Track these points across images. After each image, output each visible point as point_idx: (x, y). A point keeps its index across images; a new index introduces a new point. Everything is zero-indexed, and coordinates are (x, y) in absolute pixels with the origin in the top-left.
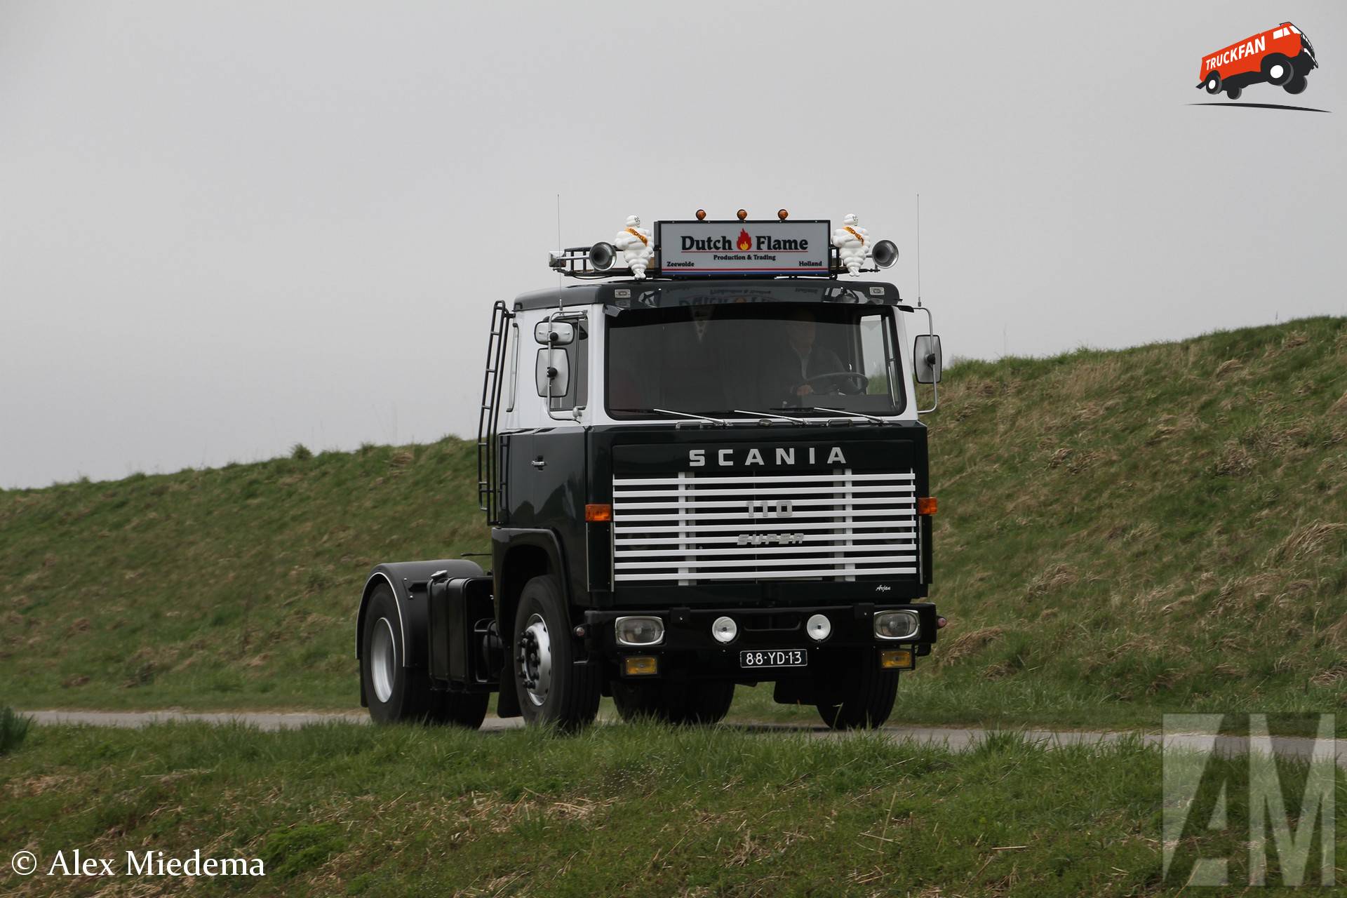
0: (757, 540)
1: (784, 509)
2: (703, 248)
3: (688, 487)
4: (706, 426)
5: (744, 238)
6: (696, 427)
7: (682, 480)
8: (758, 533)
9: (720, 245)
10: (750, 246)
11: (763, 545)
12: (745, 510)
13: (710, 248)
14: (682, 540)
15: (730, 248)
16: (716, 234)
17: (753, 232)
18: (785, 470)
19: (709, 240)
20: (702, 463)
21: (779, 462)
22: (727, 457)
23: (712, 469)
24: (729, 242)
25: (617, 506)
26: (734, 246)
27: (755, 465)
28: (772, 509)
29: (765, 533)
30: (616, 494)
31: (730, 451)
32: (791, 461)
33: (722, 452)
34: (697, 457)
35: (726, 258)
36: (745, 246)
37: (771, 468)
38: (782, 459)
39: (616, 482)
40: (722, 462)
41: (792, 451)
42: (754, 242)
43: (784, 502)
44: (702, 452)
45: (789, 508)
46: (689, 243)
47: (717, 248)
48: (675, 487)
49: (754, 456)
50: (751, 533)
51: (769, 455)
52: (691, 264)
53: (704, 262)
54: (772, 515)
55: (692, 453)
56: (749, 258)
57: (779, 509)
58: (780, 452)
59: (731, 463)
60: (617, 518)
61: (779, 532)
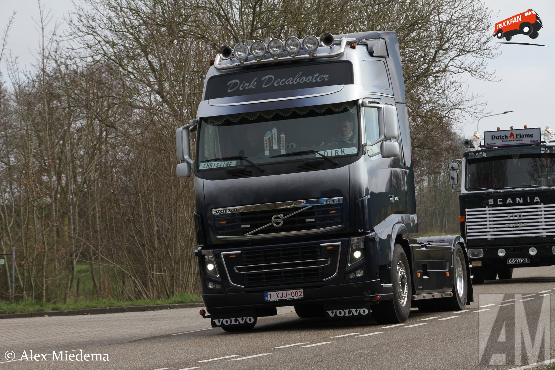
0: (511, 225)
1: (520, 216)
2: (499, 138)
3: (489, 211)
4: (494, 192)
5: (512, 135)
6: (491, 193)
7: (487, 208)
8: (511, 223)
9: (504, 137)
10: (514, 137)
11: (513, 227)
12: (507, 217)
13: (501, 138)
14: (488, 226)
15: (507, 138)
16: (502, 134)
17: (514, 133)
18: (520, 204)
19: (500, 136)
20: (493, 203)
21: (517, 202)
22: (500, 201)
23: (496, 205)
24: (507, 136)
25: (467, 217)
26: (509, 137)
27: (510, 203)
28: (516, 216)
29: (514, 223)
30: (467, 213)
31: (502, 200)
32: (521, 201)
33: (499, 200)
34: (491, 202)
35: (506, 141)
36: (512, 137)
37: (515, 204)
38: (519, 201)
39: (467, 210)
40: (499, 203)
41: (522, 199)
42: (515, 136)
43: (520, 214)
44: (493, 200)
45: (522, 216)
46: (494, 137)
47: (503, 138)
48: (485, 211)
49: (509, 201)
50: (509, 224)
51: (514, 200)
52: (494, 144)
53: (499, 142)
54: (516, 218)
55: (489, 200)
56: (514, 140)
57: (518, 216)
58: (518, 199)
59: (502, 203)
60: (467, 220)
61: (518, 223)
